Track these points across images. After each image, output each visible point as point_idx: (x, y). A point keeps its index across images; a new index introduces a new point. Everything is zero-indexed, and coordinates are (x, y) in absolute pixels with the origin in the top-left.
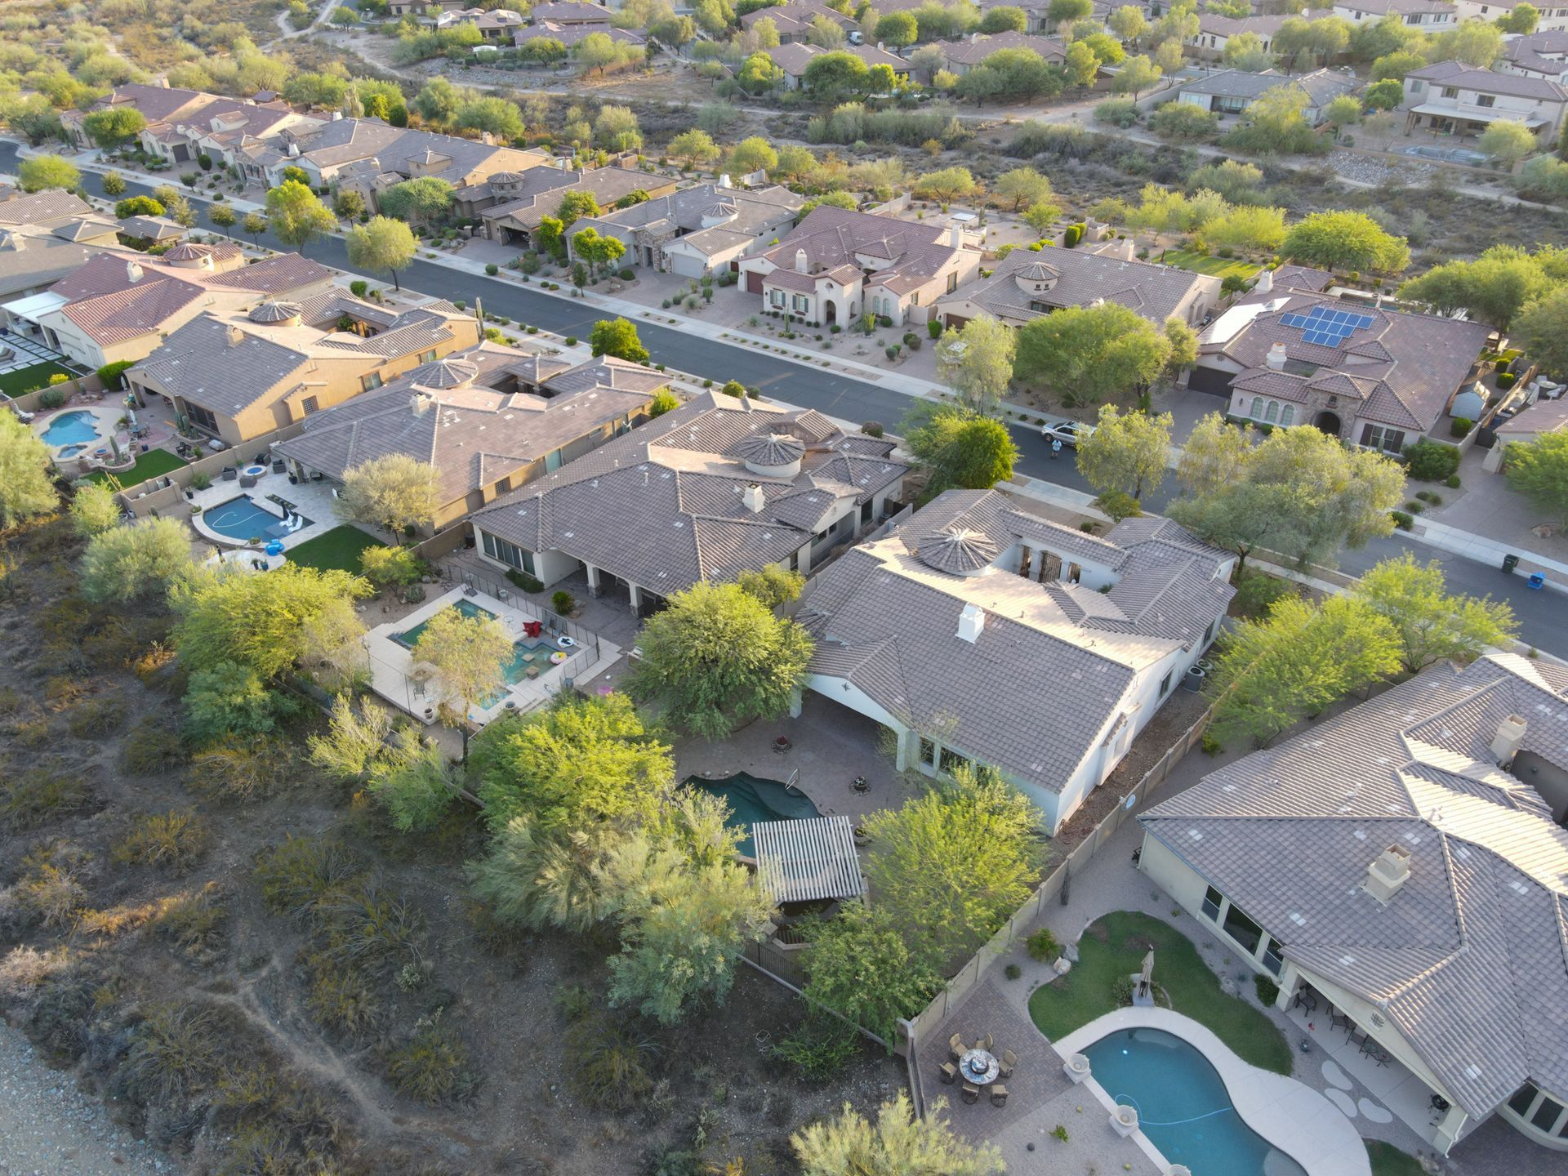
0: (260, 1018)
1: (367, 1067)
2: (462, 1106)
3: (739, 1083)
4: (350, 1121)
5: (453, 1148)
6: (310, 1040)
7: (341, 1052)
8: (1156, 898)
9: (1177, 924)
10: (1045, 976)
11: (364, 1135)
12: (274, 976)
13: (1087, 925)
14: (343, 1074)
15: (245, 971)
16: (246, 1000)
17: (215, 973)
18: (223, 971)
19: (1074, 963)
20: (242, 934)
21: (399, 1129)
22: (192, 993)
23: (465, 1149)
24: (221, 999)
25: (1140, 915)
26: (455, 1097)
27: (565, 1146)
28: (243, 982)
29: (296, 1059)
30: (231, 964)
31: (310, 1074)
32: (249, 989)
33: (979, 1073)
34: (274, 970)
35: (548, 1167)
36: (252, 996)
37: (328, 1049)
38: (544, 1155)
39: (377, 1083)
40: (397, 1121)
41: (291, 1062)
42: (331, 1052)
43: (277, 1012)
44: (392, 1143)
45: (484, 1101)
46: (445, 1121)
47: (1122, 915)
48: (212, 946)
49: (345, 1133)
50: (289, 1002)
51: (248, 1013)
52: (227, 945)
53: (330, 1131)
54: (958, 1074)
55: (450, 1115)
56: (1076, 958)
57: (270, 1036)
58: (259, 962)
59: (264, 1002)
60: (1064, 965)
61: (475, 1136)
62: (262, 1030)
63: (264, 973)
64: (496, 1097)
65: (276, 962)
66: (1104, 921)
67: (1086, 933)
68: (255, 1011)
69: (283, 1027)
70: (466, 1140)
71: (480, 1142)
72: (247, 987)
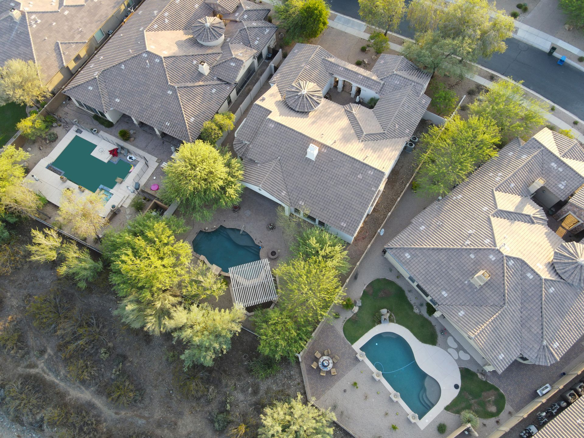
0: (50, 377)
1: (99, 393)
2: (139, 404)
3: (239, 380)
4: (99, 416)
5: (140, 422)
6: (74, 384)
7: (87, 388)
8: (391, 270)
9: (399, 282)
10: (349, 315)
11: (105, 421)
12: (50, 358)
13: (365, 288)
14: (91, 397)
15: (38, 358)
16: (43, 371)
17: (27, 361)
18: (29, 358)
19: (360, 307)
20: (31, 341)
21: (118, 417)
22: (20, 370)
23: (144, 421)
24: (33, 371)
25: (385, 279)
26: (135, 401)
27: (180, 414)
28: (39, 362)
29: (71, 393)
30: (32, 354)
31: (78, 399)
32: (42, 365)
33: (326, 366)
34: (50, 355)
35: (176, 424)
36: (45, 368)
37: (82, 387)
38: (173, 419)
39: (104, 398)
40: (116, 413)
41: (69, 395)
42: (83, 388)
43: (57, 375)
44: (116, 424)
45: (147, 401)
46: (134, 411)
47: (378, 281)
48: (21, 348)
49: (98, 422)
50: (60, 368)
51: (46, 376)
52: (27, 346)
53: (92, 424)
54: (318, 367)
55: (135, 408)
56: (360, 305)
57: (58, 385)
58: (42, 352)
59: (50, 370)
60: (356, 309)
61: (146, 415)
62: (54, 382)
63: (46, 356)
64: (151, 399)
65: (49, 351)
66: (371, 285)
67: (365, 292)
68: (48, 375)
69: (61, 380)
70: (144, 417)
71: (149, 418)
72: (41, 364)
